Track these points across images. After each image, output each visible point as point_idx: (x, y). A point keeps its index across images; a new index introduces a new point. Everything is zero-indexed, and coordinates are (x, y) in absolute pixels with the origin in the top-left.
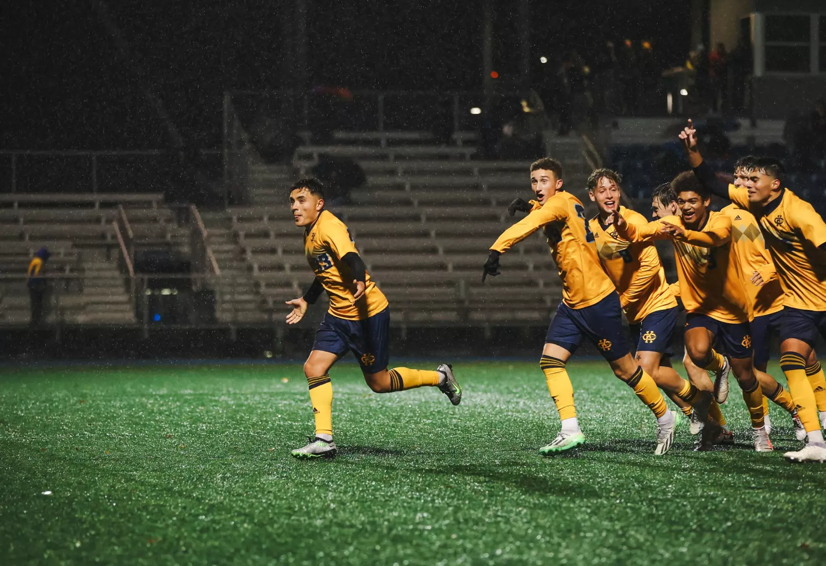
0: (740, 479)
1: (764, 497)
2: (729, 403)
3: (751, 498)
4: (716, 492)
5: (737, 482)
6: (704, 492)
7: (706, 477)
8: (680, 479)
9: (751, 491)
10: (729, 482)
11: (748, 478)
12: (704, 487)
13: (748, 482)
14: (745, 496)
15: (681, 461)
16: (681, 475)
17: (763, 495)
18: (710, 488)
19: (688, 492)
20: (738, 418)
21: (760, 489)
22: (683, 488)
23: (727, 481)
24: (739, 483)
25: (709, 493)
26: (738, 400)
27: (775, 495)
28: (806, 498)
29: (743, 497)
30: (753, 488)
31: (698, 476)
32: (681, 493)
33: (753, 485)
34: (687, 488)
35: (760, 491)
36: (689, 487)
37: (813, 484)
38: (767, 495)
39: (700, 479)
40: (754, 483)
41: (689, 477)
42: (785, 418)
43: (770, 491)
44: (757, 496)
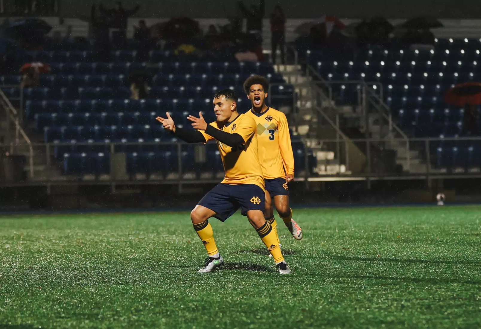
0: (52, 310)
1: (72, 324)
2: (43, 249)
3: (62, 326)
4: (33, 321)
5: (50, 313)
6: (22, 321)
7: (25, 309)
8: (4, 311)
9: (61, 320)
10: (44, 313)
11: (59, 309)
12: (24, 317)
13: (59, 313)
14: (56, 323)
15: (4, 297)
16: (4, 308)
17: (71, 322)
18: (28, 318)
19: (10, 321)
20: (51, 261)
21: (69, 318)
22: (5, 318)
23: (42, 312)
24: (52, 313)
25: (27, 322)
26: (51, 246)
27: (81, 323)
28: (105, 324)
29: (55, 324)
30: (63, 318)
31: (18, 308)
32: (4, 323)
33: (63, 315)
34: (9, 318)
35: (69, 319)
36: (11, 317)
37: (111, 313)
38: (74, 323)
39: (20, 311)
40: (64, 313)
41: (11, 310)
42: (89, 260)
43: (77, 320)
44: (66, 324)
